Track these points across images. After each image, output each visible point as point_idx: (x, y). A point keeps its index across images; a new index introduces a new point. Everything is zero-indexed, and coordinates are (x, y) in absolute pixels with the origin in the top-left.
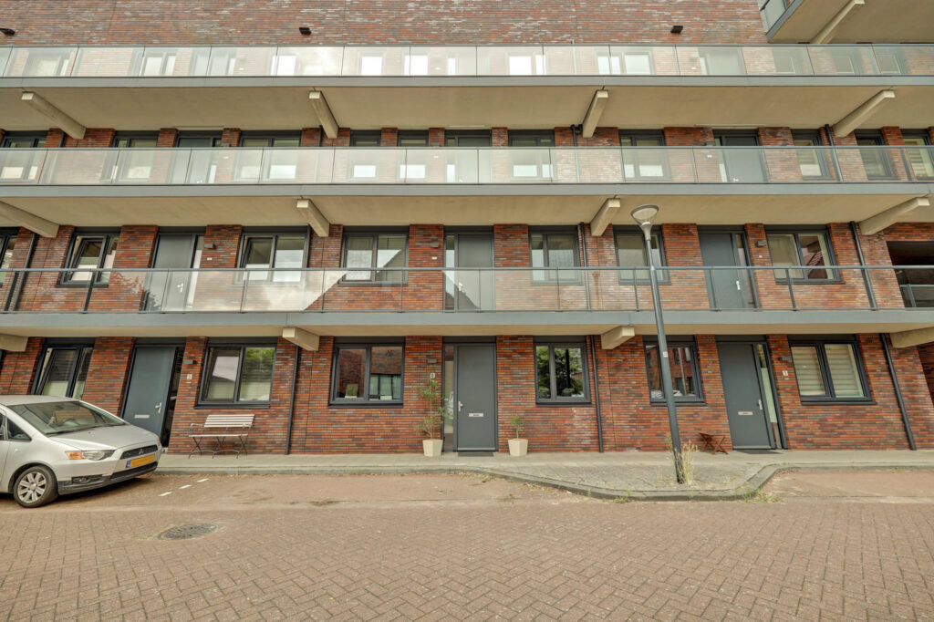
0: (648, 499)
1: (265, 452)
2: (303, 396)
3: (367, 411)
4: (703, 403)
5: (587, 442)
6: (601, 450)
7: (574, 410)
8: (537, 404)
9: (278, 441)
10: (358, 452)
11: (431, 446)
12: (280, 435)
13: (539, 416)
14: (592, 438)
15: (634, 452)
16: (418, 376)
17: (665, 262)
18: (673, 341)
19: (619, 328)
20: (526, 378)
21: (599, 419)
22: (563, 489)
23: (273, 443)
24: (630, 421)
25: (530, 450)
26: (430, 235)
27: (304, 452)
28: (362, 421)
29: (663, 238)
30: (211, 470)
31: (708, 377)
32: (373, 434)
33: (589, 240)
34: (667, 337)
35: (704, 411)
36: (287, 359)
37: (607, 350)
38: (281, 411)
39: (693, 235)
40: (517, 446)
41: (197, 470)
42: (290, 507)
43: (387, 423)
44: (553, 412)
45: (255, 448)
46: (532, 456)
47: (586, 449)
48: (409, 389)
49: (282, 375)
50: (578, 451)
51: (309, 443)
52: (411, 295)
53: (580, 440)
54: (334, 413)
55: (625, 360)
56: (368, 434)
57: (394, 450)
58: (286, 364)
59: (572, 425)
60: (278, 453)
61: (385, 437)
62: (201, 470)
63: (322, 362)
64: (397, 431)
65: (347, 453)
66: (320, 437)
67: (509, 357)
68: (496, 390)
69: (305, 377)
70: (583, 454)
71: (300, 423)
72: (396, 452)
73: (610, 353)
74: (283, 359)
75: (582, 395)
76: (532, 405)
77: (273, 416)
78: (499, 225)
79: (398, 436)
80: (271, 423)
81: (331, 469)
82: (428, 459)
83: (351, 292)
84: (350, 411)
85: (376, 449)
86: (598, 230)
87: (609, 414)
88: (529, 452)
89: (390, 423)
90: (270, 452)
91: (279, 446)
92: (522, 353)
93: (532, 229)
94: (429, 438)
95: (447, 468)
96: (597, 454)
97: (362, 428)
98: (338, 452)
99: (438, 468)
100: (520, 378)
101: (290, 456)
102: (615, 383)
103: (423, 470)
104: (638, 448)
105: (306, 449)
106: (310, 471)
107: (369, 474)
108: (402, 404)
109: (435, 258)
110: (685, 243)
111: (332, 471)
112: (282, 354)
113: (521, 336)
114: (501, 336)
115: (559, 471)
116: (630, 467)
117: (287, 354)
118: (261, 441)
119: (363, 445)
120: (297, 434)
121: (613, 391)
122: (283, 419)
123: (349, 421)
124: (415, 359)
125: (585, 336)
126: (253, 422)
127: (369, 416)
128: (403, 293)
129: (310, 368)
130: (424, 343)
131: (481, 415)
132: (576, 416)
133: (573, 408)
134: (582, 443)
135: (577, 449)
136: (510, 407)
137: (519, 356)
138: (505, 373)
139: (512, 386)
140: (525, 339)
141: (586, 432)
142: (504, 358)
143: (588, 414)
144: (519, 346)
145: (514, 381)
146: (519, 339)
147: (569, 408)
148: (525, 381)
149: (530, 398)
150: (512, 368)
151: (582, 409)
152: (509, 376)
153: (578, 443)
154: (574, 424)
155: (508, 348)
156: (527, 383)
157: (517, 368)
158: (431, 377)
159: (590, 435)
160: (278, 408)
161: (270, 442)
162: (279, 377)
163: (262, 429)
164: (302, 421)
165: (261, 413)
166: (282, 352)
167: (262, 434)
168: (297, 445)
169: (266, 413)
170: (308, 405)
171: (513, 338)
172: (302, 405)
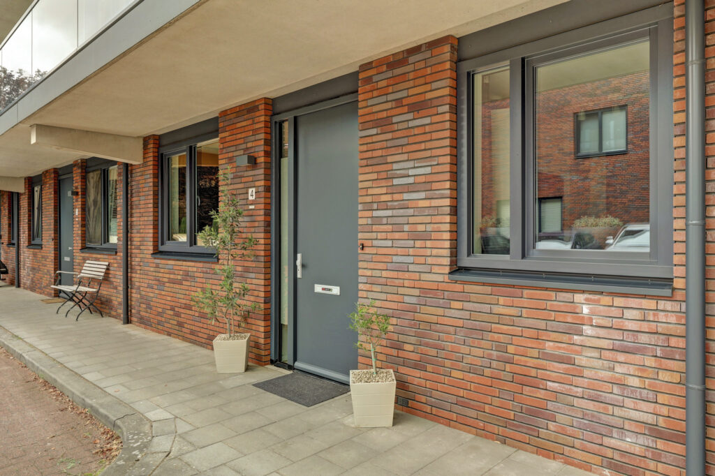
3: (185, 266)
5: (631, 443)
7: (585, 304)
10: (179, 337)
20: (426, 185)
27: (140, 324)
28: (181, 283)
32: (190, 307)
44: (503, 306)
53: (601, 427)
54: (158, 265)
56: (186, 307)
59: (570, 361)
61: (200, 315)
66: (149, 302)
67: (384, 123)
75: (644, 239)
76: (441, 274)
80: (119, 276)
85: (195, 336)
92: (418, 108)
97: (181, 295)
100: (409, 188)
101: (128, 326)
108: (215, 256)
112: (121, 174)
114: (369, 66)
119: (182, 325)
120: (134, 296)
123: (169, 280)
127: (186, 275)
131: (336, 290)
132: (587, 330)
133: (579, 298)
134: (607, 441)
135: (580, 455)
136: (385, 274)
137: (410, 116)
138: (375, 176)
139: (389, 213)
140: (428, 54)
141: (628, 402)
142: (374, 131)
143: (645, 327)
144: (411, 83)
145: (396, 197)
146: (412, 59)
147: (568, 296)
148: (422, 195)
149: (435, 252)
150: (390, 159)
151: (619, 301)
152: (384, 183)
153: (588, 435)
154: (581, 360)
155: (383, 99)
156: (426, 203)
157: (405, 157)
158: (250, 198)
159: (650, 419)
160: (121, 254)
161: (119, 303)
162: (120, 208)
163: (114, 283)
164: (137, 275)
165: (112, 261)
166: (120, 171)
167: (114, 291)
168: (135, 311)
169: (115, 261)
170: (139, 251)
171: (397, 62)
172: (136, 251)
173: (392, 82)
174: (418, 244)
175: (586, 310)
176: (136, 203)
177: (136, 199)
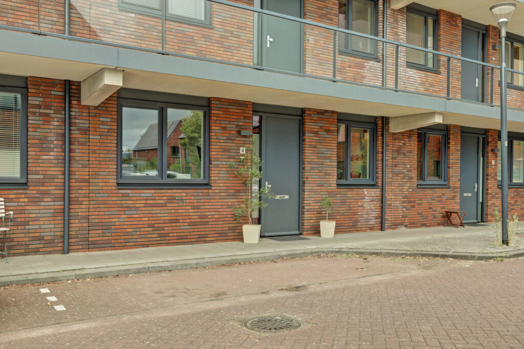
0: (511, 257)
2: (80, 172)
3: (169, 192)
4: (447, 186)
5: (372, 222)
6: (382, 229)
7: (366, 191)
8: (337, 184)
9: (48, 235)
10: (160, 244)
12: (50, 227)
13: (339, 197)
14: (376, 218)
15: (403, 229)
16: (227, 150)
19: (432, 114)
20: (330, 158)
21: (383, 201)
22: (444, 257)
23: (41, 238)
24: (403, 202)
27: (89, 249)
28: (164, 205)
29: (439, 24)
31: (453, 164)
32: (177, 221)
33: (387, 11)
35: (448, 193)
36: (47, 115)
37: (393, 134)
38: (47, 193)
39: (458, 26)
43: (194, 207)
44: (350, 194)
45: (10, 248)
46: (339, 236)
47: (372, 229)
48: (217, 166)
49: (44, 139)
50: (365, 231)
51: (95, 236)
52: (217, 42)
53: (368, 220)
54: (126, 195)
55: (404, 144)
56: (171, 221)
57: (202, 239)
58: (48, 122)
59: (362, 206)
60: (50, 253)
61: (191, 224)
63: (103, 123)
64: (206, 217)
66: (109, 227)
67: (316, 133)
68: (301, 171)
69: (82, 144)
70: (369, 233)
71: (80, 210)
72: (206, 242)
73: (395, 136)
74: (41, 114)
76: (334, 186)
77: (35, 201)
79: (206, 223)
80: (33, 211)
81: (195, 262)
83: (138, 24)
84: (148, 193)
85: (182, 240)
87: (389, 196)
88: (336, 232)
89: (198, 207)
90: (36, 252)
91: (51, 242)
92: (327, 131)
95: (310, 251)
96: (380, 233)
97: (164, 214)
98: (136, 246)
99: (301, 252)
100: (325, 158)
101: (71, 254)
102: (396, 166)
104: (406, 226)
105: (91, 246)
106: (172, 266)
107: (240, 264)
108: (207, 185)
110: (453, 34)
111: (197, 264)
112: (39, 106)
113: (327, 111)
114: (310, 109)
117: (48, 107)
118: (20, 236)
119: (165, 235)
120: (75, 225)
121: (393, 173)
122: (50, 205)
123: (146, 205)
124: (224, 128)
125: (376, 118)
127: (172, 199)
128: (207, 38)
129: (86, 131)
130: (233, 109)
131: (287, 197)
132: (366, 198)
133: (365, 190)
134: (369, 223)
135: (365, 229)
136: (315, 188)
137: (325, 133)
138: (312, 152)
139: (317, 166)
140: (330, 114)
141: (372, 213)
142: (312, 135)
143: (375, 195)
144: (325, 122)
145: (320, 160)
146: (325, 114)
147: (362, 190)
148: (329, 161)
149: (332, 179)
150: (318, 147)
151: (371, 190)
152: (315, 155)
153: (365, 223)
154: (365, 205)
155: (316, 124)
156: (330, 163)
157: (323, 147)
158: (241, 152)
159: (375, 215)
160: (41, 188)
161: (34, 239)
162: (37, 141)
163: (19, 220)
164: (83, 206)
165: (14, 196)
166: (38, 103)
167: (19, 227)
168: (77, 240)
169: (23, 196)
170: (87, 184)
171: (322, 112)
172: (78, 184)
173: (319, 119)
174: (327, 177)
175: (366, 193)
176: (80, 140)
177: (80, 136)
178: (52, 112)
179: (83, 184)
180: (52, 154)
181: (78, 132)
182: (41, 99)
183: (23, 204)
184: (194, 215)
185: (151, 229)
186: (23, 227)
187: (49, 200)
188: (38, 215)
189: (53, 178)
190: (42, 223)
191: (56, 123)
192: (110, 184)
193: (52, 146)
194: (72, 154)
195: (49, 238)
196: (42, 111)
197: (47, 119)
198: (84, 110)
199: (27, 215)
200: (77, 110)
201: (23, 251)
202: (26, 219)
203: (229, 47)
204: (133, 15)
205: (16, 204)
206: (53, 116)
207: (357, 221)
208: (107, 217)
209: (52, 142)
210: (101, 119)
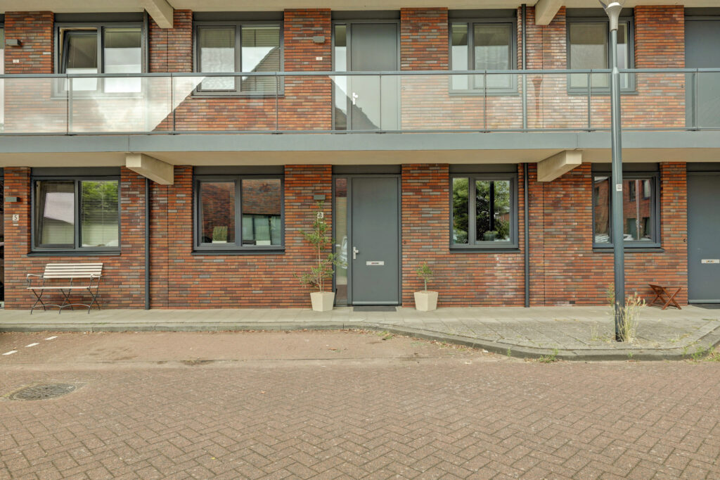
1: (121, 306)
2: (159, 240)
3: (241, 259)
4: (659, 249)
5: (510, 295)
6: (526, 304)
7: (497, 257)
8: (451, 249)
9: (135, 293)
10: (232, 307)
11: (320, 300)
12: (137, 288)
13: (453, 264)
14: (516, 290)
15: (568, 306)
16: (301, 216)
17: (633, 62)
18: (631, 171)
19: (562, 154)
20: (439, 218)
21: (526, 268)
22: (478, 347)
23: (130, 296)
24: (565, 271)
25: (440, 304)
26: (312, 26)
27: (168, 307)
28: (236, 270)
29: (635, 27)
30: (59, 327)
31: (670, 217)
32: (249, 285)
33: (531, 31)
34: (624, 165)
35: (660, 259)
36: (134, 195)
37: (544, 183)
38: (135, 259)
39: (676, 22)
40: (425, 300)
41: (43, 326)
42: (158, 366)
43: (266, 273)
44: (470, 260)
45: (108, 302)
46: (444, 310)
47: (509, 303)
48: (292, 232)
49: (132, 216)
50: (498, 305)
51: (173, 295)
52: (289, 110)
53: (502, 293)
54: (200, 261)
55: (566, 195)
56: (243, 286)
57: (275, 304)
58: (134, 201)
59: (493, 275)
60: (137, 308)
61: (262, 289)
62: (47, 326)
63: (179, 199)
64: (280, 282)
65: (220, 307)
66: (185, 289)
67: (418, 192)
68: (400, 234)
69: (161, 217)
70: (504, 309)
71: (160, 273)
72: (279, 307)
73: (547, 186)
74: (130, 196)
75: (508, 240)
76: (446, 251)
77: (127, 265)
78: (407, 9)
79: (280, 289)
80: (124, 273)
81: (202, 325)
82: (317, 314)
83: (209, 107)
84: (220, 259)
85: (255, 303)
86: (544, 17)
87: (539, 262)
89: (271, 273)
90: (127, 306)
91: (137, 299)
92: (434, 188)
93: (452, 16)
94: (318, 290)
95: (341, 324)
96: (522, 308)
97: (235, 279)
98: (209, 307)
99: (329, 324)
100: (430, 219)
101: (150, 310)
102: (551, 224)
103: (312, 327)
104: (572, 302)
105: (169, 304)
106: (178, 327)
107: (248, 331)
108: (282, 250)
109: (321, 59)
110: (664, 35)
112: (128, 189)
113: (433, 165)
114: (407, 165)
115: (475, 327)
116: (560, 323)
117: (135, 189)
118: (114, 292)
119: (238, 298)
120: (157, 286)
121: (546, 234)
122: (138, 269)
123: (219, 270)
124: (298, 194)
125: (517, 165)
126: (102, 273)
127: (244, 265)
128: (279, 108)
129: (165, 207)
130: (309, 174)
131: (381, 263)
132: (498, 265)
133: (496, 255)
134: (504, 296)
135: (497, 303)
136: (417, 253)
137: (431, 190)
138: (412, 212)
139: (420, 228)
140: (439, 168)
141: (510, 284)
142: (412, 194)
143: (513, 262)
144: (431, 178)
145: (423, 222)
146: (431, 168)
147: (492, 255)
148: (437, 222)
149: (443, 243)
150: (420, 206)
151: (507, 255)
152: (416, 216)
153: (499, 296)
154: (496, 274)
155: (417, 181)
156: (439, 225)
157: (428, 206)
159: (515, 287)
160: (130, 255)
161: (126, 296)
162: (127, 218)
163: (115, 280)
164: (163, 270)
165: (110, 261)
166: (127, 186)
167: (115, 286)
168: (159, 298)
169: (117, 261)
170: (167, 251)
171: (424, 168)
172: (159, 251)
173: (421, 175)
174: (435, 240)
175: (498, 259)
176: (161, 214)
177: (160, 211)
178: (138, 193)
179: (163, 251)
180: (138, 227)
181: (158, 208)
182: (130, 183)
183: (117, 268)
184: (267, 281)
185: (223, 292)
186: (117, 286)
187: (136, 264)
188: (128, 277)
189: (139, 246)
190: (131, 283)
191: (141, 202)
192: (186, 251)
193: (139, 220)
194: (154, 227)
195: (136, 296)
196: (130, 193)
197: (134, 199)
198: (164, 189)
199: (120, 277)
200: (158, 189)
201: (117, 305)
202: (120, 280)
203: (303, 113)
204: (205, 101)
205: (112, 268)
206: (139, 196)
207: (483, 293)
208: (183, 280)
209: (138, 218)
210: (178, 195)
